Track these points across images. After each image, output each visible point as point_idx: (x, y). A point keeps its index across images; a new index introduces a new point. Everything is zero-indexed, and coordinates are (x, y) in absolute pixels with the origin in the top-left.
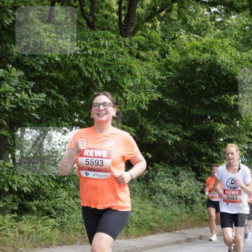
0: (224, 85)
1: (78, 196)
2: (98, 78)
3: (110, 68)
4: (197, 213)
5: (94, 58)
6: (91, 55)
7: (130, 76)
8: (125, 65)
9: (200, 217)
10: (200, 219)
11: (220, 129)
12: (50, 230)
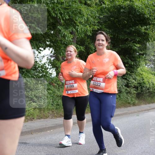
0: (138, 21)
1: (49, 89)
2: (61, 17)
3: (68, 11)
4: (123, 99)
5: (58, 5)
6: (56, 3)
7: (80, 16)
8: (77, 9)
9: (125, 101)
10: (125, 102)
11: (136, 48)
12: (33, 110)
